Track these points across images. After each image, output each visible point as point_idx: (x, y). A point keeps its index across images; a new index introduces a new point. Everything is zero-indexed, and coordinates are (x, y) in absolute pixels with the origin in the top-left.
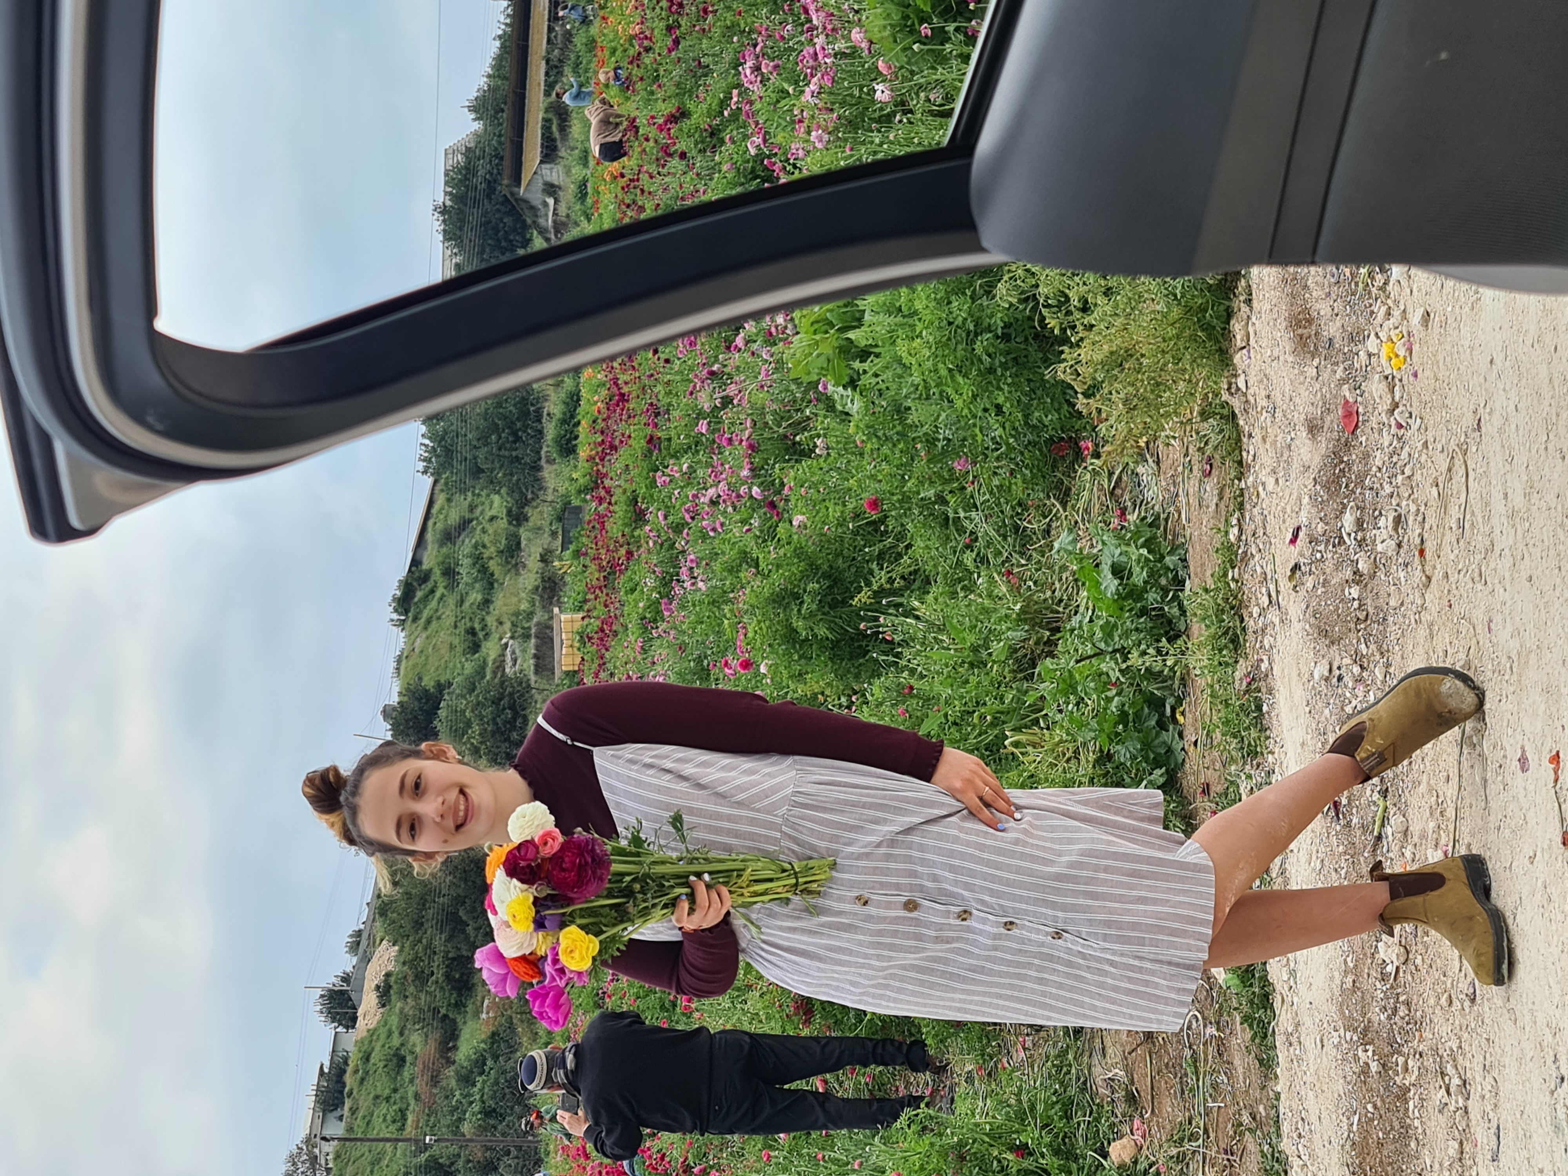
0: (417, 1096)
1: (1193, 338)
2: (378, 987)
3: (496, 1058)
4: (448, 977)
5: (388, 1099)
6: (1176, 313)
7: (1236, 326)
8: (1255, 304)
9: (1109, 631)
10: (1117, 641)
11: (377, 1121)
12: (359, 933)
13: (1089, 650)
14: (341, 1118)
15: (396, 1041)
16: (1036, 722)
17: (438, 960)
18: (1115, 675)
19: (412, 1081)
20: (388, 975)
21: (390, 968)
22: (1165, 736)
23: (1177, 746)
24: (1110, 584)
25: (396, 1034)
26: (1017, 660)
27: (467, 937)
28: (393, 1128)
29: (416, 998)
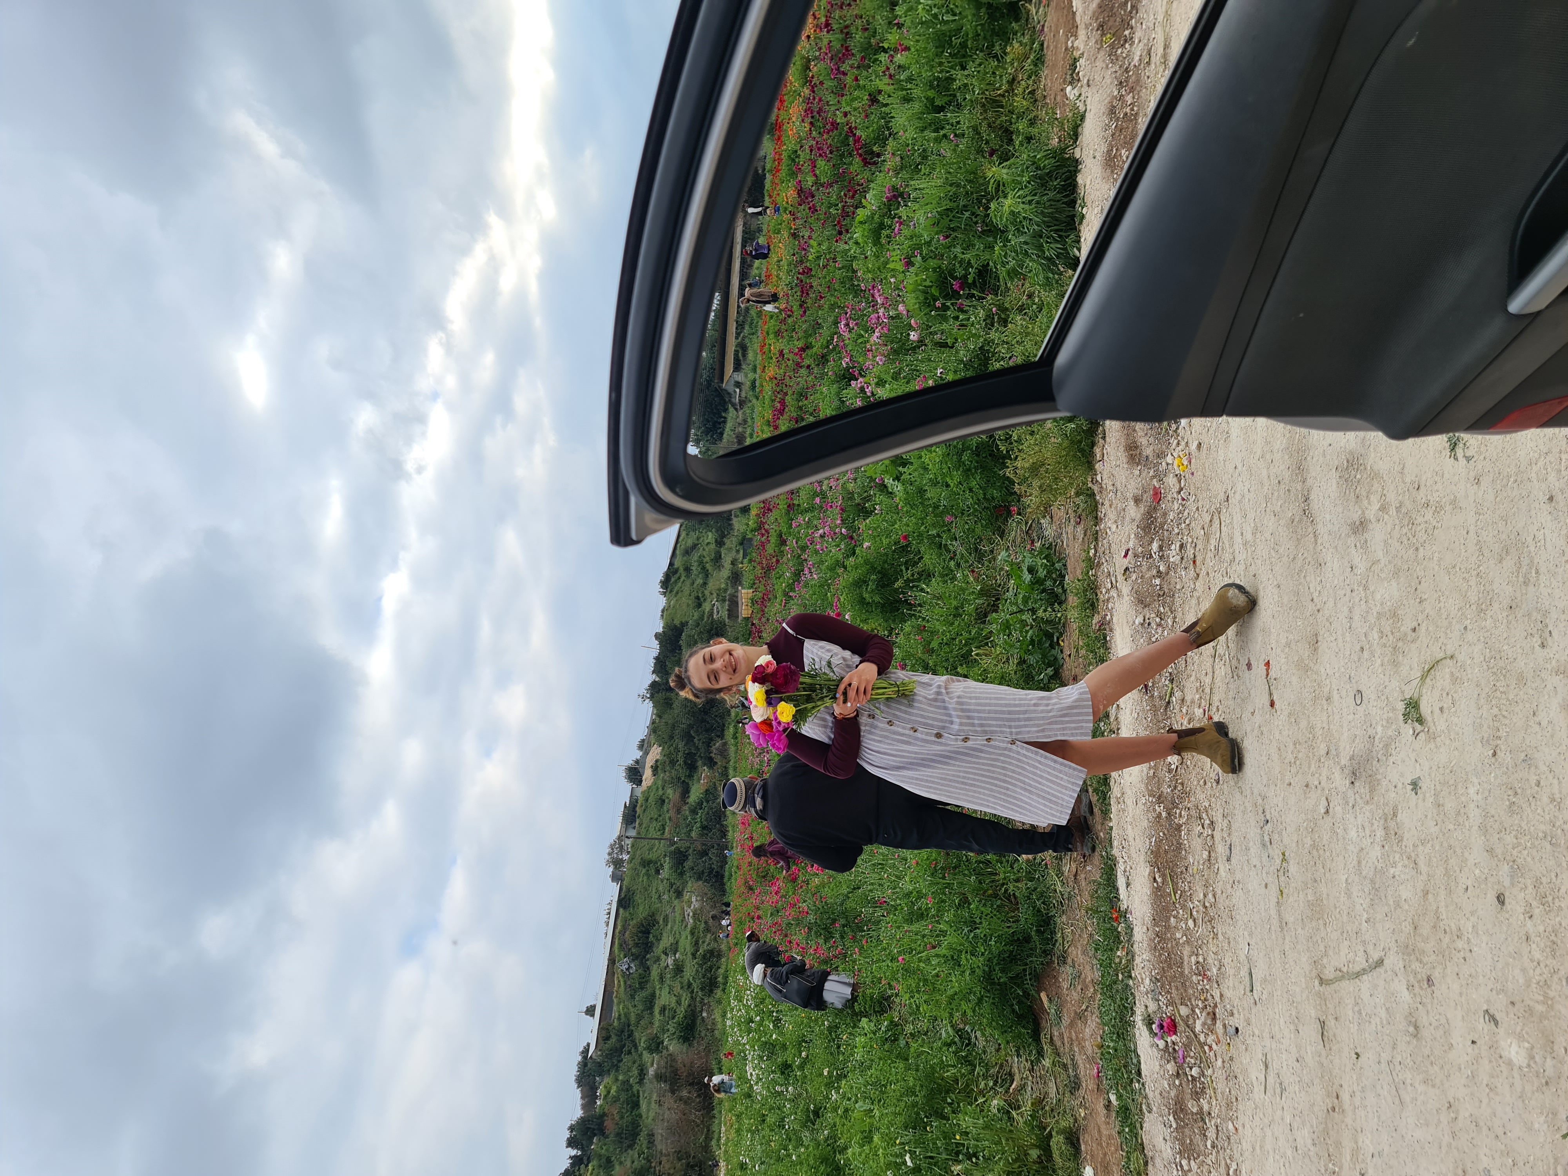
0: (670, 819)
1: (1074, 456)
2: (652, 767)
3: (708, 802)
4: (685, 762)
5: (656, 820)
6: (1066, 443)
7: (1097, 450)
8: (1107, 439)
9: (1026, 600)
10: (1030, 605)
11: (651, 830)
12: (643, 741)
13: (1015, 609)
14: (634, 828)
15: (660, 792)
16: (987, 644)
17: (680, 754)
18: (1030, 621)
19: (668, 811)
20: (657, 761)
21: (658, 757)
22: (1053, 652)
23: (1060, 656)
24: (1027, 577)
25: (660, 789)
26: (977, 614)
27: (695, 744)
28: (659, 833)
29: (670, 772)
